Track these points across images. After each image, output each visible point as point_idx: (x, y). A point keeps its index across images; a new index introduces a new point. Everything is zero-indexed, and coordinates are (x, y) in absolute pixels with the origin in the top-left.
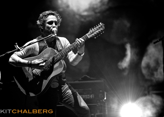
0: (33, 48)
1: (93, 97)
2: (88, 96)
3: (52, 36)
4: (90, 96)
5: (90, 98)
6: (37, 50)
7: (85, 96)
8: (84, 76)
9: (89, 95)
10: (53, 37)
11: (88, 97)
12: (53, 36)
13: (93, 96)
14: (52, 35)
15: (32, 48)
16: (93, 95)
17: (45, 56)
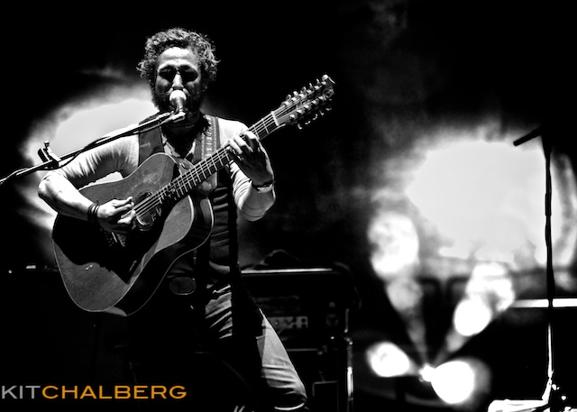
0: (120, 153)
1: (304, 326)
2: (286, 321)
3: (170, 119)
4: (294, 320)
5: (295, 326)
6: (133, 161)
7: (277, 321)
8: (275, 252)
9: (290, 319)
10: (172, 120)
11: (288, 324)
12: (174, 117)
13: (303, 321)
14: (168, 116)
15: (116, 154)
16: (306, 318)
17: (145, 181)
